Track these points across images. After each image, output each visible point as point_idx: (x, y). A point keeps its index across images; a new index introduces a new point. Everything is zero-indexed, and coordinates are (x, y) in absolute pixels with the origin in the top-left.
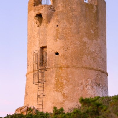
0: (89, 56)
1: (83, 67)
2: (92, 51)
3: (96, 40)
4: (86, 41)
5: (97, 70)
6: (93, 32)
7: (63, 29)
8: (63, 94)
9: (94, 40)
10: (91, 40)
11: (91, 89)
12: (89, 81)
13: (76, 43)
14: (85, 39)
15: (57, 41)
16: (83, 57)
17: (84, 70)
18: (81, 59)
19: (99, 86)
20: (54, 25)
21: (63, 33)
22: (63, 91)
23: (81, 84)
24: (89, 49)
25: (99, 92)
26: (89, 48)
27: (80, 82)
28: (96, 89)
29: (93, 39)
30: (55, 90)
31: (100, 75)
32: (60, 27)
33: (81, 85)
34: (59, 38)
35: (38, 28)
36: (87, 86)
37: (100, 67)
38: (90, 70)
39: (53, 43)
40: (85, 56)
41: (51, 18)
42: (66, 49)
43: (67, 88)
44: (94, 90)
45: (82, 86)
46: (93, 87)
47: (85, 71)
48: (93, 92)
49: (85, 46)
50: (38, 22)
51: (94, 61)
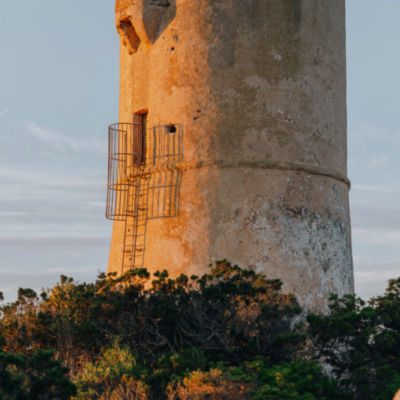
0: (265, 129)
1: (242, 164)
2: (273, 114)
3: (290, 79)
4: (257, 86)
5: (292, 169)
6: (278, 57)
7: (186, 58)
8: (183, 245)
9: (284, 80)
10: (273, 81)
11: (268, 227)
12: (262, 204)
13: (224, 94)
14: (253, 81)
15: (171, 93)
16: (245, 135)
17: (246, 172)
18: (240, 141)
19: (300, 217)
20: (165, 48)
21: (187, 68)
22: (184, 237)
23: (237, 212)
24: (265, 108)
25: (296, 232)
26: (265, 104)
27: (234, 207)
28: (285, 226)
29: (280, 76)
30: (165, 235)
31: (303, 182)
32: (179, 53)
33: (237, 215)
34: (176, 84)
35: (129, 58)
36: (254, 218)
37: (302, 160)
38: (269, 171)
39: (163, 99)
40: (253, 130)
41: (159, 26)
42: (195, 114)
43: (196, 226)
44: (277, 229)
45: (240, 218)
46: (274, 219)
47: (249, 174)
48: (274, 235)
49: (253, 99)
50: (127, 41)
51: (282, 144)
